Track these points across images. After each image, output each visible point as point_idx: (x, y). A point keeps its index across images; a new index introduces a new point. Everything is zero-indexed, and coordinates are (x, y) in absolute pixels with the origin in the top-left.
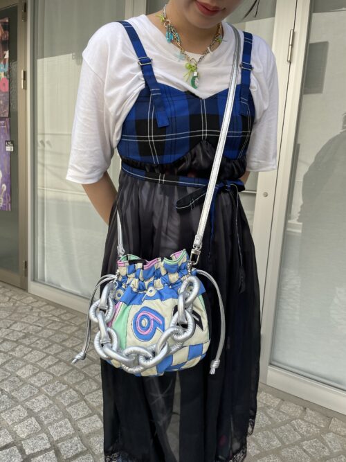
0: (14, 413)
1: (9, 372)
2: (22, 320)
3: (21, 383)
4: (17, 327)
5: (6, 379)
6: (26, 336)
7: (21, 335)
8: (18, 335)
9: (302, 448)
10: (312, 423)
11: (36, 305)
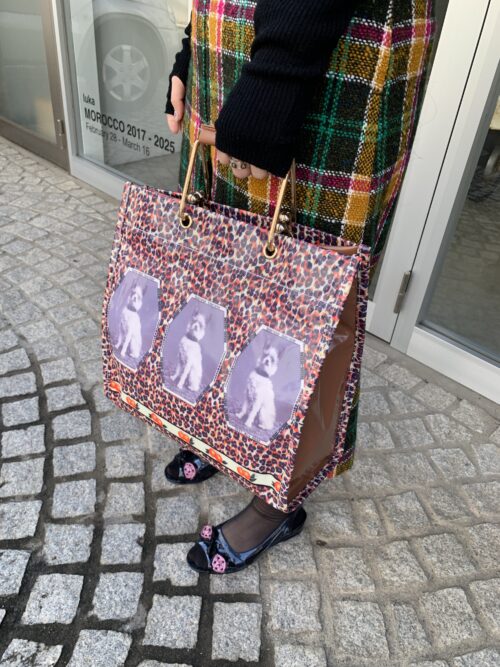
5: (3, 292)
9: (428, 458)
10: (463, 424)
11: (75, 194)
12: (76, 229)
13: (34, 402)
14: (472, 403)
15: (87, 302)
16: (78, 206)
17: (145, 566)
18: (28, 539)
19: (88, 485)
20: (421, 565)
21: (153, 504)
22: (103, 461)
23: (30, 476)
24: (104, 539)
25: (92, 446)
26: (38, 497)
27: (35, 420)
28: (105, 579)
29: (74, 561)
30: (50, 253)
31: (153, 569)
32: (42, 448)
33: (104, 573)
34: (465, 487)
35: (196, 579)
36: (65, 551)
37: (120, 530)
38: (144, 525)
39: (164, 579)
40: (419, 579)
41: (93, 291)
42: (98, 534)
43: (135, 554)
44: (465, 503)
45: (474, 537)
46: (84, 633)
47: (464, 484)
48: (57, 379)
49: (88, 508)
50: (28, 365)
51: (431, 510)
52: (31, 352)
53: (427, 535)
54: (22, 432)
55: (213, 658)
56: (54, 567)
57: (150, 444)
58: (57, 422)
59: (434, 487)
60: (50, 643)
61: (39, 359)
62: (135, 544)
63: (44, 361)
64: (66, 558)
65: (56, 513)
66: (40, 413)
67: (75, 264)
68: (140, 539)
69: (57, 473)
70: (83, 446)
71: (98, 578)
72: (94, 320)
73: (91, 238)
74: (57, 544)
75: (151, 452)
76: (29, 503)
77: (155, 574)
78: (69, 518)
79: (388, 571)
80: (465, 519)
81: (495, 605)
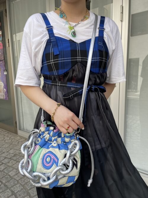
0: (6, 193)
1: (6, 173)
2: (14, 148)
3: (10, 179)
4: (11, 151)
5: (4, 177)
6: (15, 155)
7: (13, 155)
8: (11, 155)
11: (20, 140)
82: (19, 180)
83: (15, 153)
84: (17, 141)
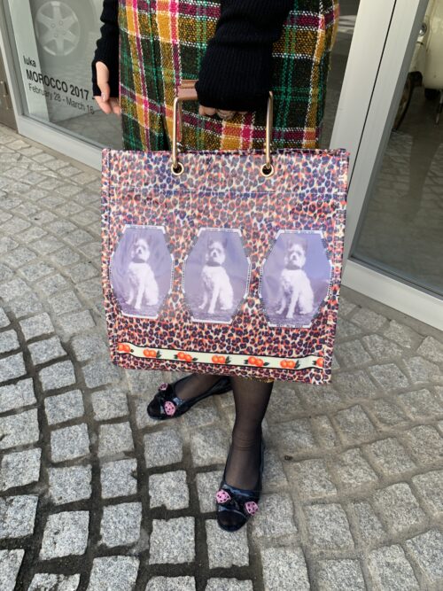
2: (4, 174)
6: (7, 196)
9: (368, 374)
10: (394, 342)
11: (26, 152)
12: (33, 187)
13: (19, 357)
14: (400, 322)
15: (53, 259)
16: (30, 165)
17: (142, 496)
18: (33, 484)
19: (80, 430)
20: (372, 467)
21: (141, 440)
22: (91, 405)
23: (26, 426)
24: (102, 476)
25: (79, 393)
26: (36, 445)
27: (23, 374)
28: (108, 512)
29: (78, 499)
30: (11, 214)
31: (149, 497)
32: (33, 400)
33: (107, 506)
34: (401, 396)
35: (187, 502)
36: (69, 491)
37: (115, 466)
38: (135, 460)
39: (159, 505)
40: (372, 479)
41: (57, 247)
42: (96, 472)
43: (131, 486)
44: (403, 411)
45: (412, 438)
46: (96, 561)
47: (399, 394)
48: (37, 334)
49: (84, 450)
50: (8, 323)
51: (376, 419)
52: (8, 311)
53: (375, 441)
54: (13, 386)
55: (211, 568)
56: (61, 506)
57: (131, 386)
58: (43, 373)
59: (376, 399)
60: (69, 573)
61: (17, 316)
62: (130, 477)
63: (23, 318)
64: (71, 497)
65: (55, 457)
66: (26, 367)
67: (37, 222)
68: (134, 472)
69: (50, 421)
70: (71, 394)
71: (102, 512)
72: (62, 275)
73: (48, 196)
74: (61, 485)
75: (132, 393)
76: (30, 452)
77: (151, 502)
78: (67, 461)
79: (346, 476)
80: (404, 424)
81: (434, 494)
82: (20, 267)
83: (6, 190)
84: (16, 152)
